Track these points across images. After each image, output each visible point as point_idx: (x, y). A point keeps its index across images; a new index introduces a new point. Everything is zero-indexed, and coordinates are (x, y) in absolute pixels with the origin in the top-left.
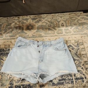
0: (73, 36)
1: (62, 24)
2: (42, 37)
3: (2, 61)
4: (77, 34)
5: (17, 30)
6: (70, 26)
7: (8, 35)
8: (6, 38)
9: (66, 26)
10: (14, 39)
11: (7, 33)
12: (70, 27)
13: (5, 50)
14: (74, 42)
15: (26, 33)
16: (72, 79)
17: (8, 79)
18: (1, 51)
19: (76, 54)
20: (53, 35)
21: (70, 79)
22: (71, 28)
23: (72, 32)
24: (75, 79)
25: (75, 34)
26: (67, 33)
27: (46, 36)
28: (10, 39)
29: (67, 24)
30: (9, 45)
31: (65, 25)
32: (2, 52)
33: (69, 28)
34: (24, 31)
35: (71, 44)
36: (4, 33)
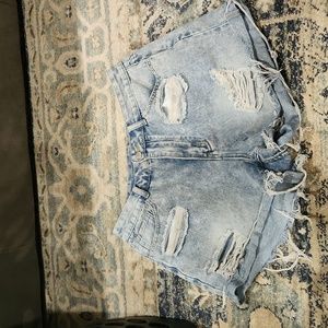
0: (114, 19)
1: (67, 63)
2: (115, 144)
3: (201, 303)
4: (107, 6)
5: (91, 239)
6: (75, 33)
7: (107, 275)
8: (119, 282)
9: (77, 47)
10: (122, 252)
11: (102, 278)
12: (80, 32)
13: (162, 289)
14: (136, 18)
15: (103, 207)
16: (280, 25)
17: (269, 282)
18: (168, 304)
19: (183, 10)
20: (109, 100)
21: (278, 34)
22: (85, 29)
23: (100, 23)
24: (281, 14)
25: (107, 12)
26: (102, 46)
27: (114, 129)
28: (123, 267)
29: (70, 43)
30: (147, 273)
31: (71, 54)
32: (171, 300)
33: (83, 36)
34: (94, 212)
35: (146, 28)
36: (101, 289)
